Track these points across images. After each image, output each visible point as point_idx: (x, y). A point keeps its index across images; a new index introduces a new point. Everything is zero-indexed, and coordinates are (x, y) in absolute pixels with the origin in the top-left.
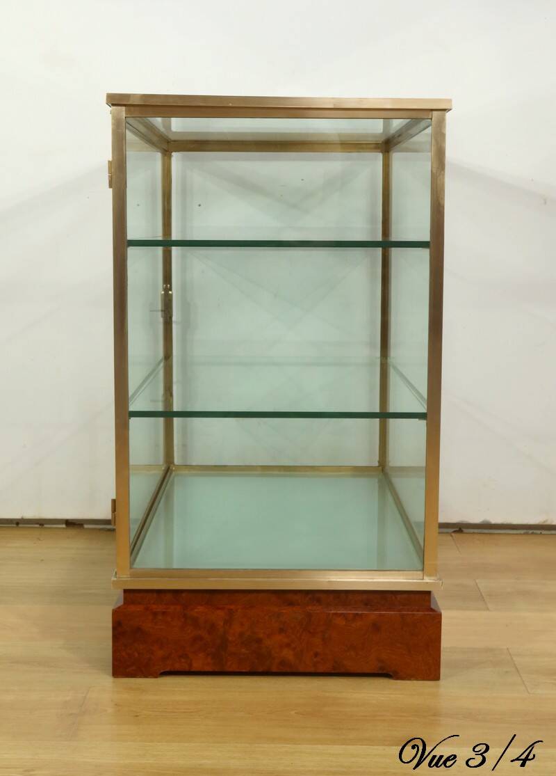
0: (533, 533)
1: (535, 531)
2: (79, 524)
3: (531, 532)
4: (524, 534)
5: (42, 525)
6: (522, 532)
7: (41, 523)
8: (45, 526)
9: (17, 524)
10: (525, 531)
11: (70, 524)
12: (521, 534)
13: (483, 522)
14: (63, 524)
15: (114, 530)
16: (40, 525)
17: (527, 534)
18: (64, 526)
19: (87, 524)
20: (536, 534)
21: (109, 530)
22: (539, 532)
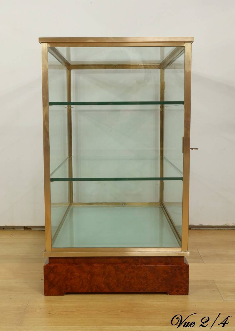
0: (221, 229)
1: (222, 229)
2: (29, 228)
3: (220, 229)
4: (217, 230)
5: (14, 229)
6: (216, 229)
7: (13, 228)
8: (15, 229)
9: (3, 228)
10: (217, 228)
11: (26, 228)
12: (215, 230)
13: (200, 225)
14: (22, 228)
15: (44, 231)
16: (13, 229)
17: (218, 230)
18: (23, 229)
19: (33, 228)
20: (222, 230)
21: (42, 231)
22: (223, 229)
